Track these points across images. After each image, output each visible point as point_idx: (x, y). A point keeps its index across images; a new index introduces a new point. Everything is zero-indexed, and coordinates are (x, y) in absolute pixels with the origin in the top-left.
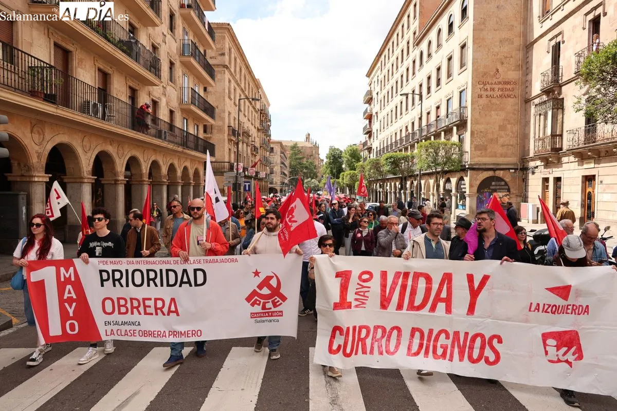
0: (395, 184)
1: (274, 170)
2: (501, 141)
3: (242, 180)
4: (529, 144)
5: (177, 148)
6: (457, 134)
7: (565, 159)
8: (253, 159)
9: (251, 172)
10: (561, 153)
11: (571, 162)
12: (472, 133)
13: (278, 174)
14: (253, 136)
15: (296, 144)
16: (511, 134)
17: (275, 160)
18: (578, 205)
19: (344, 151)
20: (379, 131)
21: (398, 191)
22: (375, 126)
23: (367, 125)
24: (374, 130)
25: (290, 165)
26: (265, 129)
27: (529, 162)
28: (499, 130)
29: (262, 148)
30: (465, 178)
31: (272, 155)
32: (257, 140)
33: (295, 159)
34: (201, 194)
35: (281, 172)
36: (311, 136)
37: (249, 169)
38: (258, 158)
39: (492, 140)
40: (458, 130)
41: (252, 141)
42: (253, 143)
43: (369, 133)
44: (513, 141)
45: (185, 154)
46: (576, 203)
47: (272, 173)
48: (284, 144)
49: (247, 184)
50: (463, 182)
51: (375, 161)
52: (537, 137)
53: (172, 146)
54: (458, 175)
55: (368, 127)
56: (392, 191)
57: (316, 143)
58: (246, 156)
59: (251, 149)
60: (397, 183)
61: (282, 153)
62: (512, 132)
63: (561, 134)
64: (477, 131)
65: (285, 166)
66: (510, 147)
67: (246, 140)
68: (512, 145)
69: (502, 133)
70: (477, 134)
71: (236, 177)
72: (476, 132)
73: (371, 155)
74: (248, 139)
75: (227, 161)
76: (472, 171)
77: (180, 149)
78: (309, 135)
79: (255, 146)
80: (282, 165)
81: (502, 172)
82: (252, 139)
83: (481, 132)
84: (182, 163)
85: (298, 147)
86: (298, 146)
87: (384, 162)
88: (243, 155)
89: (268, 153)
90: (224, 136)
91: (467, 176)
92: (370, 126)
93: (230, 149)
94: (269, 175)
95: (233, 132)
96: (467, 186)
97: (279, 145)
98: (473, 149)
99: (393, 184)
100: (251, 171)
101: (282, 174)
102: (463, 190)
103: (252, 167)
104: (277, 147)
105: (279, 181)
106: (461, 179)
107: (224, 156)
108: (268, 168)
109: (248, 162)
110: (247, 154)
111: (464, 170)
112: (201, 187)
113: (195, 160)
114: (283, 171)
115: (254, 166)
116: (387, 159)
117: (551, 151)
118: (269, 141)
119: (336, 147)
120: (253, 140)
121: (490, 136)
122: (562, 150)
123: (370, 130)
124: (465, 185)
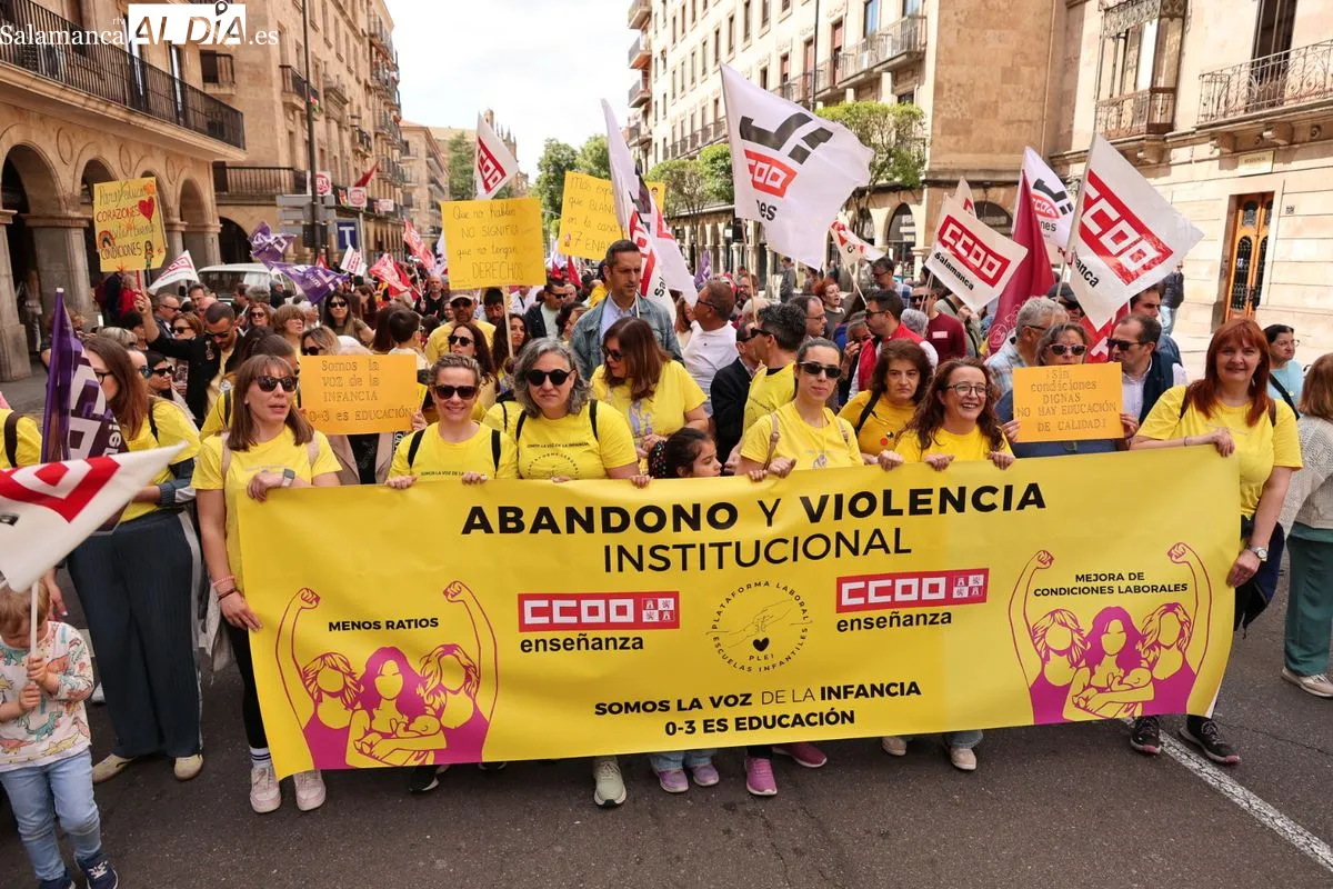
0: (715, 229)
1: (414, 196)
2: (1005, 110)
3: (332, 218)
4: (1073, 119)
5: (102, 107)
6: (893, 92)
7: (1179, 154)
8: (359, 164)
9: (355, 198)
10: (1172, 137)
11: (1197, 161)
12: (938, 88)
13: (423, 208)
14: (355, 103)
15: (462, 136)
16: (1028, 91)
17: (414, 174)
18: (1211, 272)
19: (579, 151)
20: (669, 96)
21: (722, 243)
22: (660, 86)
23: (638, 82)
24: (657, 96)
25: (451, 187)
26: (384, 88)
27: (1067, 164)
28: (1002, 83)
29: (379, 137)
30: (913, 207)
31: (408, 161)
32: (366, 114)
33: (461, 172)
34: (211, 257)
35: (432, 202)
36: (495, 116)
37: (350, 190)
38: (371, 162)
39: (984, 106)
40: (895, 81)
41: (353, 117)
42: (356, 122)
43: (645, 103)
44: (1033, 112)
45: (140, 130)
46: (1204, 269)
47: (409, 205)
48: (435, 136)
49: (347, 230)
50: (905, 219)
51: (676, 167)
52: (1104, 96)
53: (83, 101)
54: (894, 200)
55: (641, 88)
56: (707, 246)
57: (509, 134)
58: (338, 156)
59: (353, 139)
60: (721, 226)
61: (430, 155)
62: (1032, 87)
63: (1172, 85)
64: (949, 81)
65: (440, 187)
66: (1025, 125)
67: (335, 112)
68: (1030, 122)
69: (1009, 88)
70: (950, 90)
71: (313, 207)
72: (946, 86)
73: (651, 158)
74: (342, 109)
75: (286, 166)
76: (933, 190)
77: (115, 112)
78: (492, 113)
79: (361, 132)
80: (432, 186)
81: (1002, 191)
82: (351, 111)
83: (959, 85)
84: (134, 161)
85: (467, 143)
86: (468, 140)
87: (708, 168)
88: (330, 153)
89: (396, 152)
90: (271, 94)
91: (919, 202)
92: (646, 85)
93: (291, 133)
94: (401, 207)
95: (300, 85)
96: (920, 228)
97: (423, 135)
98: (938, 131)
99: (708, 227)
100: (357, 195)
101: (432, 207)
102: (907, 239)
103: (357, 185)
104: (416, 139)
105: (428, 226)
106: (903, 209)
107: (277, 152)
108: (398, 190)
109: (346, 172)
110: (342, 152)
111: (911, 187)
112: (212, 235)
113: (181, 157)
114: (435, 199)
115: (363, 182)
116: (713, 161)
117: (1148, 133)
118: (397, 120)
119: (562, 142)
120: (355, 113)
121: (980, 97)
122: (1172, 130)
123: (647, 96)
124: (913, 224)
